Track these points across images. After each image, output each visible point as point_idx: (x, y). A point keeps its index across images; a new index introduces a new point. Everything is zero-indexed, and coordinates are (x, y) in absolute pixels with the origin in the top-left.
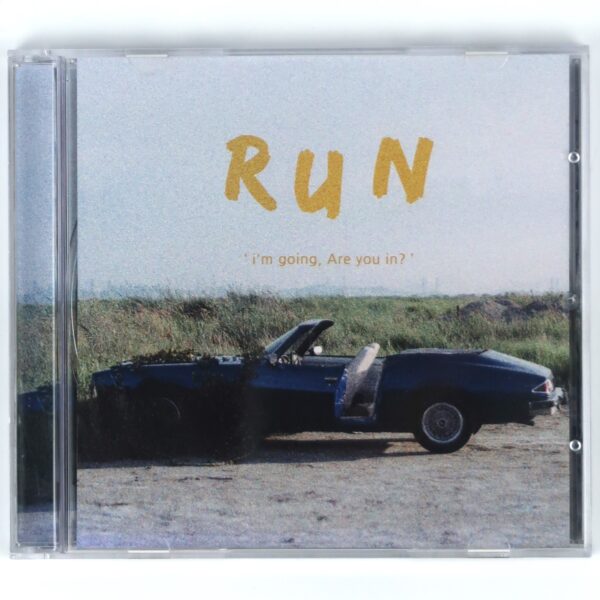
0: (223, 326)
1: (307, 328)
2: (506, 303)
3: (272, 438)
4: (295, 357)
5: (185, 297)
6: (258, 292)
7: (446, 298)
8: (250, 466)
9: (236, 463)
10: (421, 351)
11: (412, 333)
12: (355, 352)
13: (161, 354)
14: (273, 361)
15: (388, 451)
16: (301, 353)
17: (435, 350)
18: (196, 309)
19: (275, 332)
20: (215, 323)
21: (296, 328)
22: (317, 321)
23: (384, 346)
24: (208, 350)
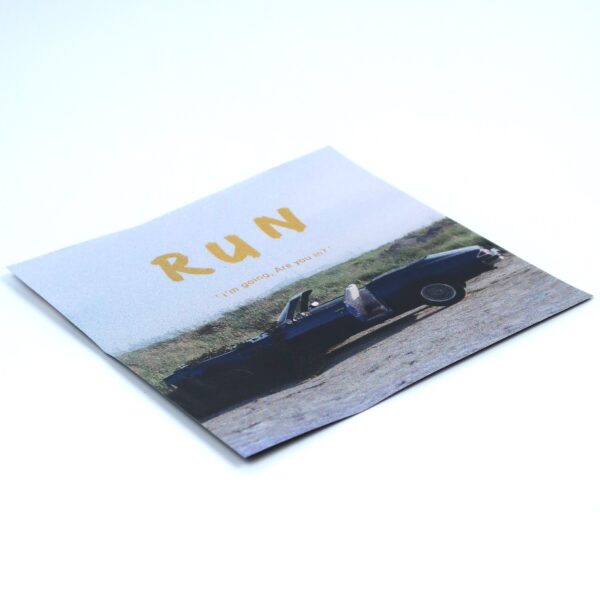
0: (236, 328)
1: (297, 300)
2: (413, 237)
3: (330, 351)
4: (303, 314)
5: (194, 329)
6: (243, 304)
7: (372, 251)
8: (330, 370)
9: (318, 375)
10: (386, 274)
11: (369, 271)
12: (342, 293)
13: (204, 356)
14: (290, 322)
15: (418, 318)
16: (305, 310)
17: (393, 270)
18: (207, 330)
19: (275, 312)
20: (228, 330)
21: (288, 304)
22: (300, 294)
23: (357, 283)
24: (238, 341)
